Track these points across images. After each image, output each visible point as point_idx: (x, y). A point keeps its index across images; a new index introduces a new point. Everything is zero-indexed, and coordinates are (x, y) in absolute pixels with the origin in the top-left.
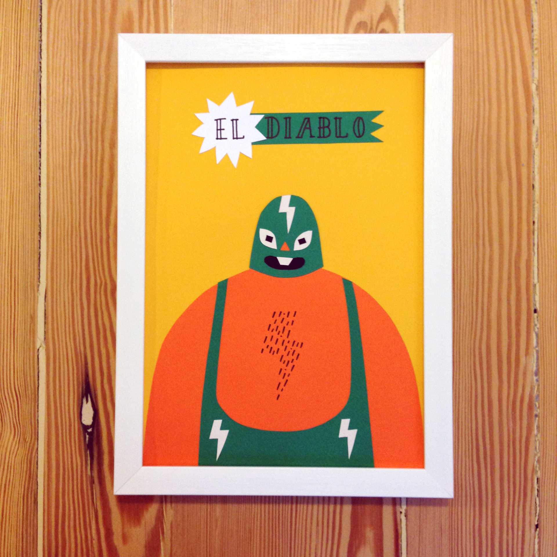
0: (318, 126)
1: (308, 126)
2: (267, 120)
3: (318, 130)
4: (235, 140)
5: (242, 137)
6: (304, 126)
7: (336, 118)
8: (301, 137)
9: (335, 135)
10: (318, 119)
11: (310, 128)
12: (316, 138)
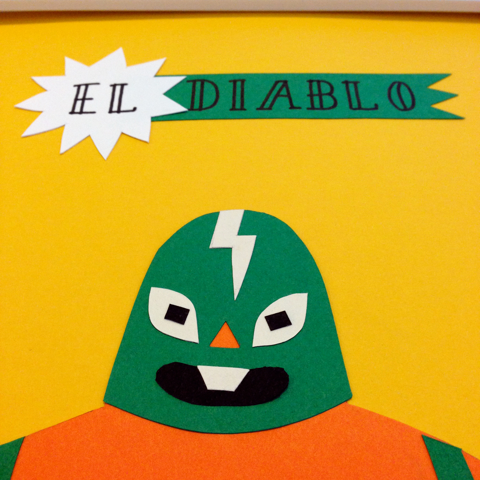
0: (308, 92)
1: (284, 92)
2: (191, 84)
3: (309, 98)
4: (116, 114)
5: (132, 108)
6: (275, 92)
7: (346, 83)
8: (270, 108)
9: (347, 106)
10: (308, 84)
11: (289, 95)
12: (304, 109)
